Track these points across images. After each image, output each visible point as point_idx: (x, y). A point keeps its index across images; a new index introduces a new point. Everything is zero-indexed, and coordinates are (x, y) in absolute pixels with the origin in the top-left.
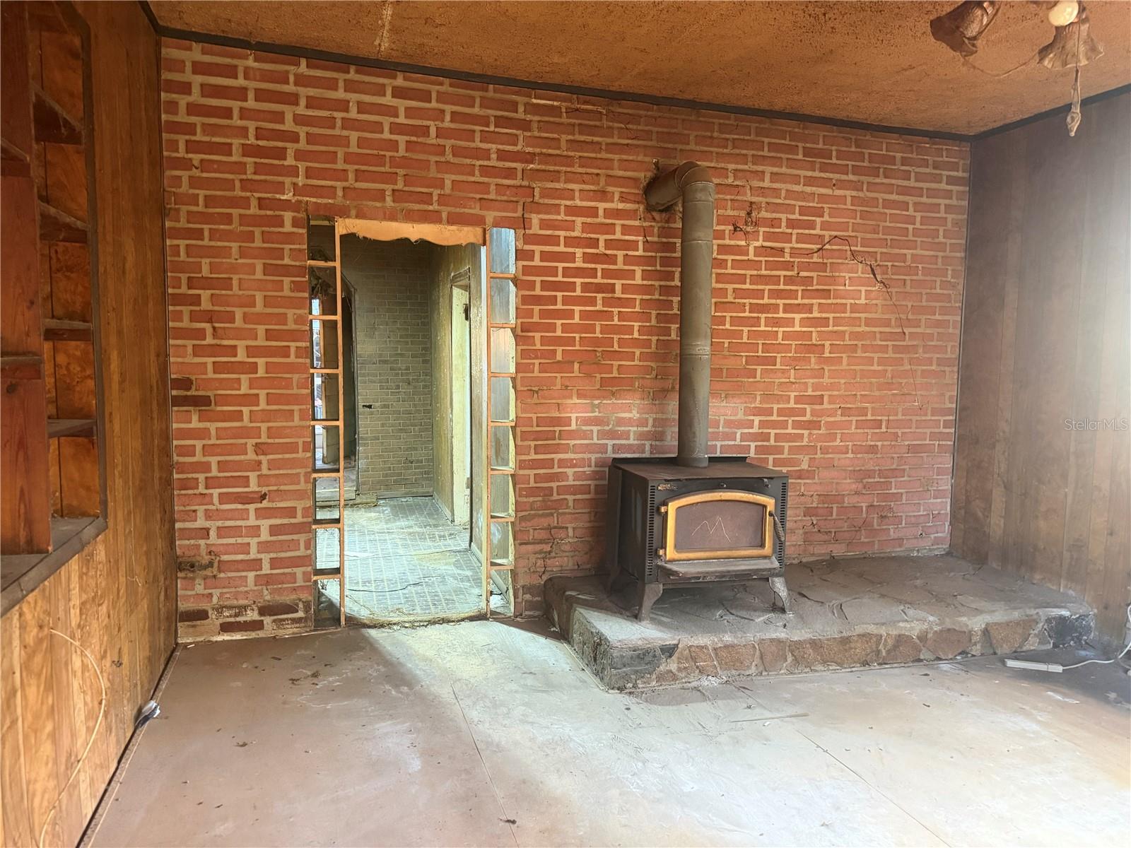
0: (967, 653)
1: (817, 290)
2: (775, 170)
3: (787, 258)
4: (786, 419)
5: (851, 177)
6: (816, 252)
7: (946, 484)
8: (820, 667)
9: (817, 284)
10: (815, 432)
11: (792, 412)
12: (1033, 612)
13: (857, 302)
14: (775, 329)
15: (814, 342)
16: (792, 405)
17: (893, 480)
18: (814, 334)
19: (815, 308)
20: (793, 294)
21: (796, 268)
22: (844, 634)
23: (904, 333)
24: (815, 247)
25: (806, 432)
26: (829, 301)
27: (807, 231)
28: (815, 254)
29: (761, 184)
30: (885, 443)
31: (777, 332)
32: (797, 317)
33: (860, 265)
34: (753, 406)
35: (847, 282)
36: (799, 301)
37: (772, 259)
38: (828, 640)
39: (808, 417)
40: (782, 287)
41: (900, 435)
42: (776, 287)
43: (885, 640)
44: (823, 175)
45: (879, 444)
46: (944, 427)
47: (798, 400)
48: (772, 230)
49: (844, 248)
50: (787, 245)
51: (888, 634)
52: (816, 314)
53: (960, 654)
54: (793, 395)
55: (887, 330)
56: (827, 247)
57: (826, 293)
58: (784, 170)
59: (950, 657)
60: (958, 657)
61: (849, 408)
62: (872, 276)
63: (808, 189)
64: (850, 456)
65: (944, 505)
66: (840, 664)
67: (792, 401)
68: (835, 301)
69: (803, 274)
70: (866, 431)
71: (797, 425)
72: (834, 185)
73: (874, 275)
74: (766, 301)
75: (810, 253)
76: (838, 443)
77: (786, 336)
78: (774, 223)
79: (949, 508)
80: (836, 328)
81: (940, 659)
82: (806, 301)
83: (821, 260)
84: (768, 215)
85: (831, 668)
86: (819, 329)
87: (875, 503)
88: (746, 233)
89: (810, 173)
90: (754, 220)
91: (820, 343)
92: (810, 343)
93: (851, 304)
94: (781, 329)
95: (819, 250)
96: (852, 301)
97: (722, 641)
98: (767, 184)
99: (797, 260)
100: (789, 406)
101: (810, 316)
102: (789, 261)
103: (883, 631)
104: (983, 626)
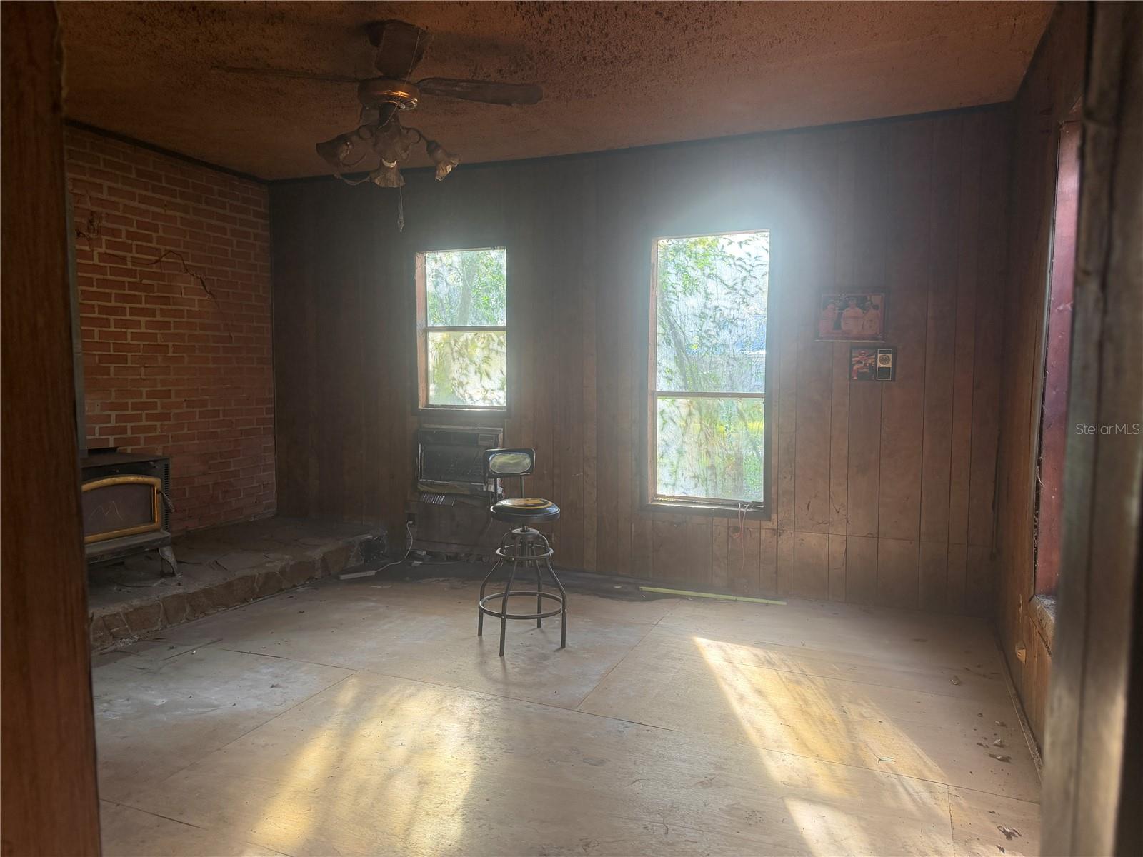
0: (313, 578)
1: (158, 296)
2: (113, 184)
3: (130, 266)
4: (140, 412)
5: (178, 200)
6: (155, 263)
7: (271, 459)
8: (211, 611)
9: (158, 291)
10: (166, 423)
11: (143, 406)
12: (351, 539)
13: (193, 309)
14: (123, 330)
15: (159, 342)
16: (144, 399)
17: (231, 460)
18: (159, 336)
19: (158, 312)
20: (137, 299)
21: (138, 276)
22: (228, 580)
23: (231, 337)
24: (154, 258)
25: (158, 424)
26: (169, 307)
27: (145, 244)
28: (154, 265)
29: (99, 196)
30: (223, 429)
31: (126, 333)
32: (143, 319)
33: (192, 278)
34: (109, 401)
35: (183, 291)
36: (143, 306)
37: (115, 266)
38: (216, 587)
39: (159, 410)
40: (127, 292)
41: (234, 421)
42: (122, 292)
43: (258, 579)
44: (154, 195)
45: (219, 430)
46: (267, 414)
47: (149, 395)
48: (113, 239)
49: (178, 261)
50: (129, 255)
51: (259, 574)
52: (158, 318)
53: (309, 579)
54: (144, 390)
55: (217, 333)
56: (163, 259)
57: (166, 300)
58: (120, 186)
59: (302, 583)
60: (307, 583)
61: (194, 401)
62: (202, 287)
63: (143, 206)
64: (196, 442)
65: (270, 476)
66: (227, 606)
67: (144, 396)
68: (174, 307)
69: (145, 281)
70: (207, 420)
71: (150, 417)
72: (166, 206)
73: (204, 286)
74: (113, 304)
75: (149, 263)
76: (185, 431)
77: (134, 336)
78: (115, 232)
79: (274, 479)
80: (176, 331)
81: (295, 586)
82: (148, 306)
83: (159, 271)
84: (109, 225)
85: (220, 610)
86: (162, 331)
87: (220, 481)
88: (90, 239)
89: (144, 193)
90: (96, 228)
91: (164, 343)
92: (156, 343)
93: (187, 310)
94: (129, 330)
95: (157, 261)
96: (188, 308)
97: (132, 606)
98: (105, 196)
99: (139, 268)
100: (142, 400)
101: (154, 319)
102: (131, 269)
103: (255, 572)
104: (322, 555)
